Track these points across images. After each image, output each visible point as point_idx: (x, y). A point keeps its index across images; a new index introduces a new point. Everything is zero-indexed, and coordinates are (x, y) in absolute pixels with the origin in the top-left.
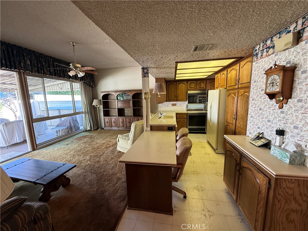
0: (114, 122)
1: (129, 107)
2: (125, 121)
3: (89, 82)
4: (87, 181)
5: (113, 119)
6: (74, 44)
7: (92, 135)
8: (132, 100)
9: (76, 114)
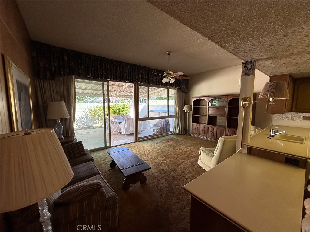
0: (202, 130)
1: (223, 115)
2: (215, 131)
3: (183, 88)
4: (159, 187)
5: (202, 127)
6: (170, 53)
7: (178, 139)
8: (227, 107)
9: (168, 117)
